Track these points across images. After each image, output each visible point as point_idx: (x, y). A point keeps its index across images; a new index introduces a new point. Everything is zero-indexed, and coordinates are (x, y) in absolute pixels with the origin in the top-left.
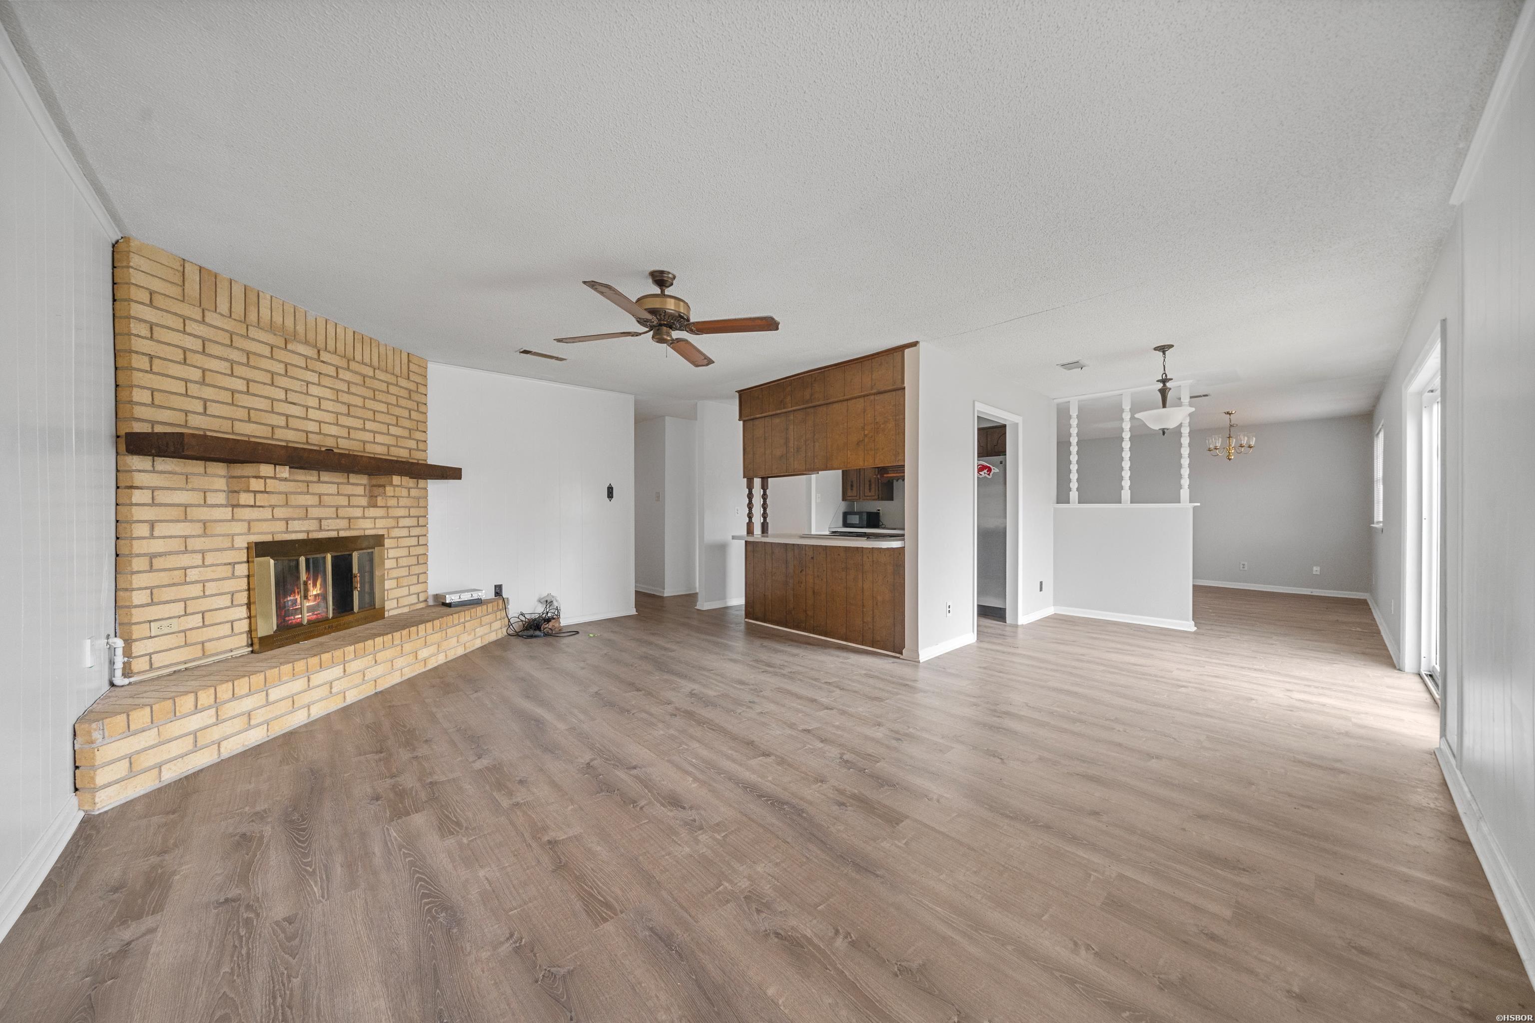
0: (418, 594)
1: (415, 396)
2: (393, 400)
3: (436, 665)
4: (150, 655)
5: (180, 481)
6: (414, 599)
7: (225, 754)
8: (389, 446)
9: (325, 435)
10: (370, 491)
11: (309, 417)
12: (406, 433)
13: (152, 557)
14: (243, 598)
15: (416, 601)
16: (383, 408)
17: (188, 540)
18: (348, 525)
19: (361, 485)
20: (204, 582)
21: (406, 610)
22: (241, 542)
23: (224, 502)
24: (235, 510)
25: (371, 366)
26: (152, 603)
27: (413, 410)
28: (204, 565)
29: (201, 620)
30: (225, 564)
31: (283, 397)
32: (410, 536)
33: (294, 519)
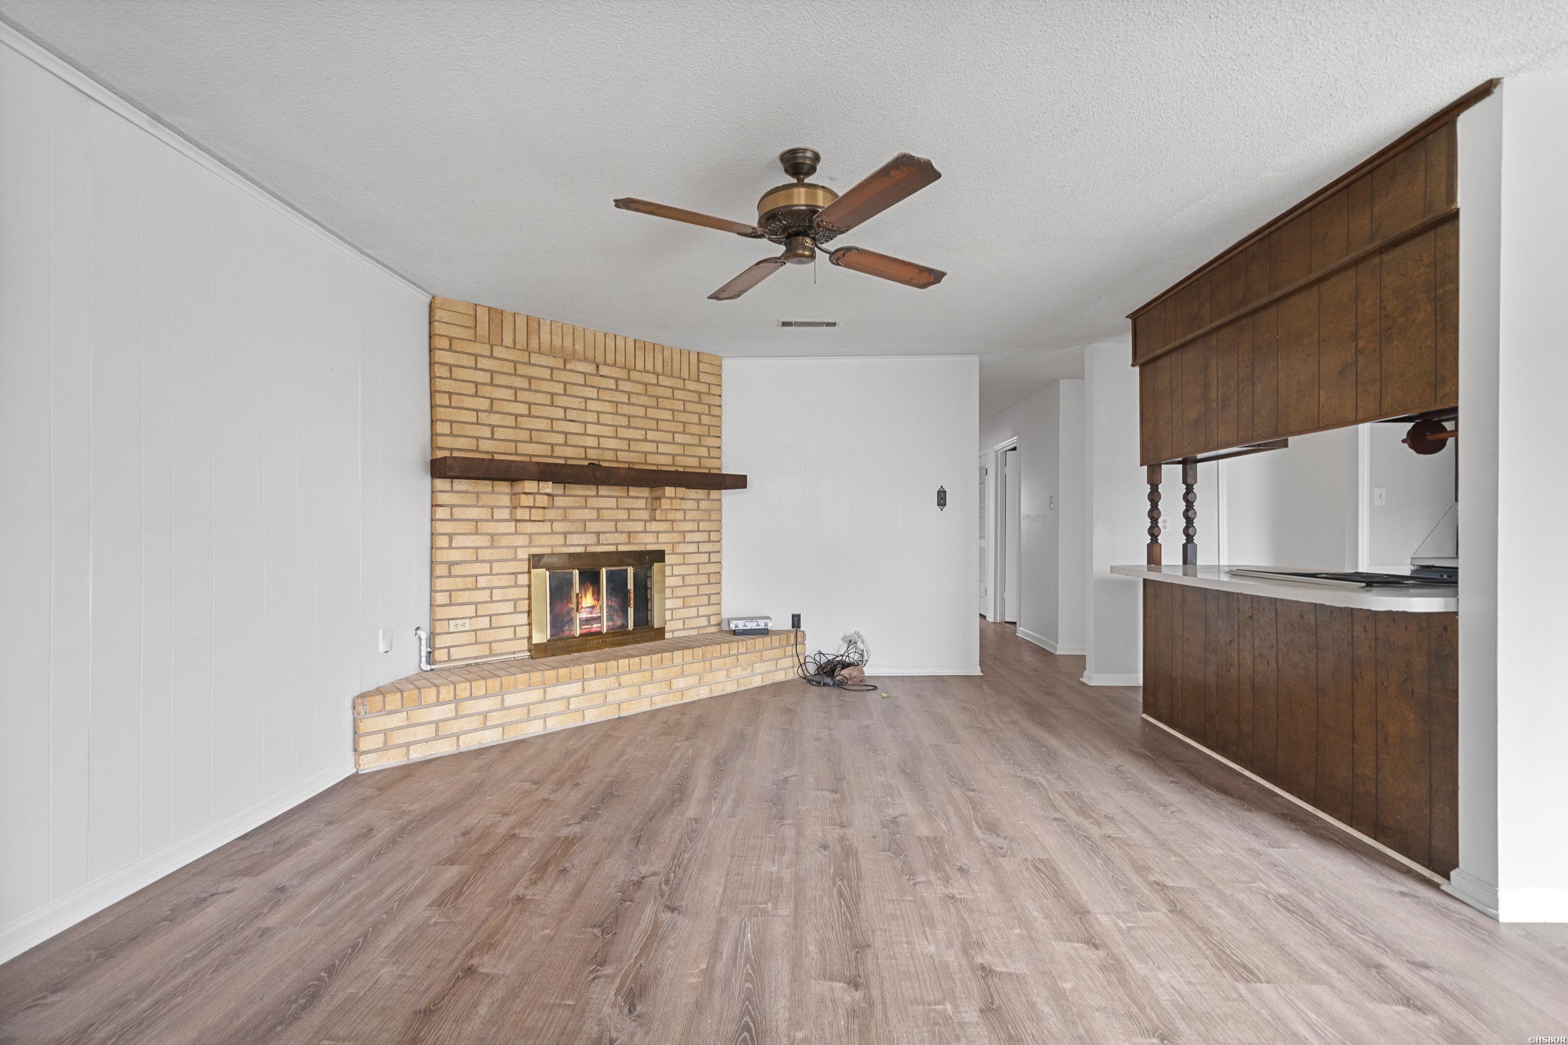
0: (709, 616)
1: (706, 399)
2: (679, 406)
3: (696, 698)
4: (449, 648)
5: (471, 499)
6: (703, 622)
7: (463, 748)
8: (674, 456)
9: (603, 449)
10: (652, 504)
11: (587, 433)
12: (695, 440)
13: (451, 564)
14: (524, 606)
15: (706, 624)
16: (667, 415)
17: (479, 551)
18: (627, 539)
19: (642, 498)
20: (491, 589)
21: (694, 632)
22: (523, 554)
23: (508, 517)
24: (518, 524)
25: (654, 373)
26: (450, 604)
27: (704, 414)
28: (491, 574)
29: (488, 622)
30: (510, 574)
31: (562, 415)
32: (698, 552)
33: (572, 533)
